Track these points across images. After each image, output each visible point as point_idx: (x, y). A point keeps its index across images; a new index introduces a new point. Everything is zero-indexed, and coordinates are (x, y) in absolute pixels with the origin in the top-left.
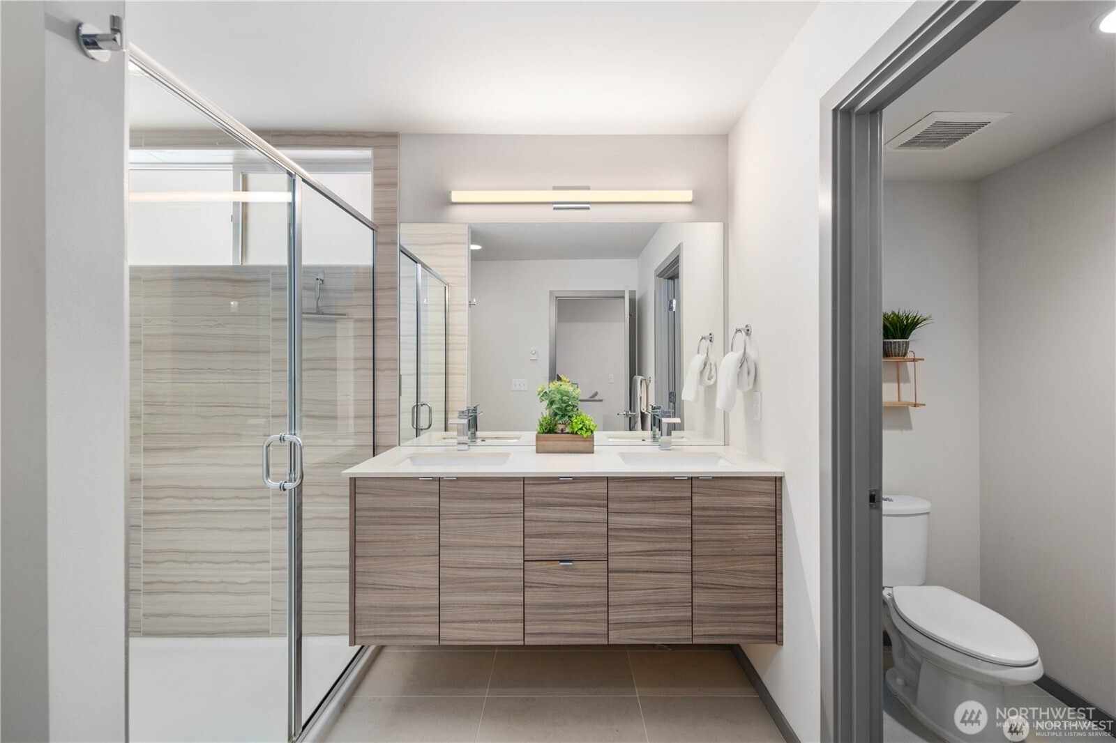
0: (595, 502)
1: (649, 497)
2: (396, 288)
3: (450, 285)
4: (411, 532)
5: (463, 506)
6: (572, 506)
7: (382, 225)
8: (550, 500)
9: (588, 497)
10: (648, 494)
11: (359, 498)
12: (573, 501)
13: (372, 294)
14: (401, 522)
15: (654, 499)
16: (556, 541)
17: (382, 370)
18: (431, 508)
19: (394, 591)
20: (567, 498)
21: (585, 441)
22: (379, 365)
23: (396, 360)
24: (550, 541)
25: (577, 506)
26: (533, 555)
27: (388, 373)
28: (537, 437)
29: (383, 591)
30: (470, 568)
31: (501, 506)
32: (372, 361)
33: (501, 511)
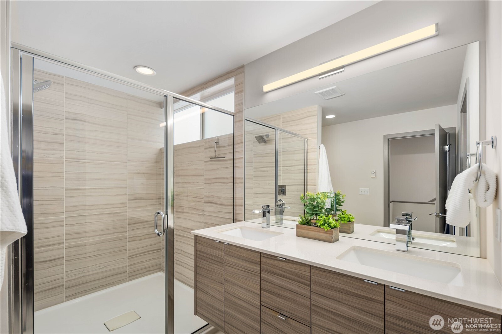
0: (302, 280)
1: (344, 290)
2: (243, 142)
3: (309, 138)
4: (214, 268)
5: (233, 261)
6: (287, 278)
7: (238, 112)
8: (275, 270)
9: (297, 275)
10: (342, 286)
11: (198, 245)
12: (288, 275)
13: (233, 147)
14: (210, 261)
15: (348, 293)
16: (278, 299)
17: (238, 183)
18: (221, 258)
19: (208, 296)
20: (284, 272)
21: (326, 233)
22: (236, 181)
23: (243, 178)
24: (274, 297)
25: (290, 279)
26: (265, 303)
27: (240, 184)
28: (297, 225)
29: (205, 294)
30: (236, 297)
31: (250, 266)
32: (233, 179)
33: (250, 269)
